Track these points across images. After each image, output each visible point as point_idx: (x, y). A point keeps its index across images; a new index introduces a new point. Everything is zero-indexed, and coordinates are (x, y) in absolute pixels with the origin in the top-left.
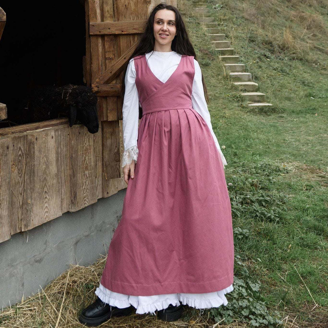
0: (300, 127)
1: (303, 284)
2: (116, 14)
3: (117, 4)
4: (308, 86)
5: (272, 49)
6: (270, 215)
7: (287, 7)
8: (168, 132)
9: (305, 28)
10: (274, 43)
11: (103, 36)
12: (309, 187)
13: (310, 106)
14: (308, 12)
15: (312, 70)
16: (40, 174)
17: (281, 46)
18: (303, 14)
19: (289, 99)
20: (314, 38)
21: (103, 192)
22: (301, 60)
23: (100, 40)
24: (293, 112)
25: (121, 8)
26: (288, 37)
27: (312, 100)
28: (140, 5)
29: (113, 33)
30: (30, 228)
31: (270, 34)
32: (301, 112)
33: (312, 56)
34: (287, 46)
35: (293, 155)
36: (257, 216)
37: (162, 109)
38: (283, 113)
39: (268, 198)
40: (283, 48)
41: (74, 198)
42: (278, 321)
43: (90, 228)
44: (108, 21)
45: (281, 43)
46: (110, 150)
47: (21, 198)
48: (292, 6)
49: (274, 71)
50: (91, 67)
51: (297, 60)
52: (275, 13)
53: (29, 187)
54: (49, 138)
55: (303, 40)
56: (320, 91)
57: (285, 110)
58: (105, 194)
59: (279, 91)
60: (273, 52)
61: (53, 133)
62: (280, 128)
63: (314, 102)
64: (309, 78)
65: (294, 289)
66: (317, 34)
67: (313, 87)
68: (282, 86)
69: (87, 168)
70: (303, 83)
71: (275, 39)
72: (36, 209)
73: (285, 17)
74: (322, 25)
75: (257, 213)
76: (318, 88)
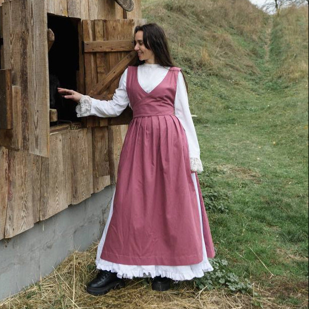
0: (225, 135)
1: (258, 260)
2: (105, 35)
3: (106, 26)
4: (225, 99)
5: (191, 65)
6: (220, 207)
7: (201, 27)
8: (149, 134)
9: (217, 47)
10: (193, 60)
11: (95, 54)
12: (245, 185)
13: (230, 117)
14: (219, 32)
15: (227, 85)
16: (53, 172)
17: (199, 63)
18: (215, 34)
19: (210, 111)
20: (225, 56)
21: (94, 188)
22: (217, 75)
23: (92, 57)
24: (216, 122)
25: (110, 29)
26: (204, 54)
27: (230, 112)
28: (125, 27)
29: (104, 50)
30: (47, 218)
31: (188, 52)
32: (222, 122)
33: (226, 72)
34: (204, 63)
35: (225, 159)
36: (210, 208)
37: (146, 115)
38: (207, 123)
39: (216, 194)
40: (201, 65)
41: (75, 193)
42: (248, 286)
43: (84, 220)
44: (100, 40)
45: (199, 60)
46: (101, 152)
47: (39, 192)
48: (205, 27)
49: (195, 86)
50: (84, 80)
51: (213, 76)
52: (191, 32)
53: (45, 183)
54: (58, 140)
55: (216, 57)
56: (236, 103)
57: (208, 121)
58: (96, 190)
59: (201, 104)
60: (192, 68)
61: (60, 137)
62: (207, 137)
63: (232, 113)
64: (225, 92)
65: (252, 264)
66: (228, 52)
67: (230, 100)
68: (203, 100)
69: (83, 168)
70: (221, 96)
71: (193, 56)
72: (51, 202)
73: (199, 37)
74: (232, 44)
75: (210, 206)
76: (234, 101)
